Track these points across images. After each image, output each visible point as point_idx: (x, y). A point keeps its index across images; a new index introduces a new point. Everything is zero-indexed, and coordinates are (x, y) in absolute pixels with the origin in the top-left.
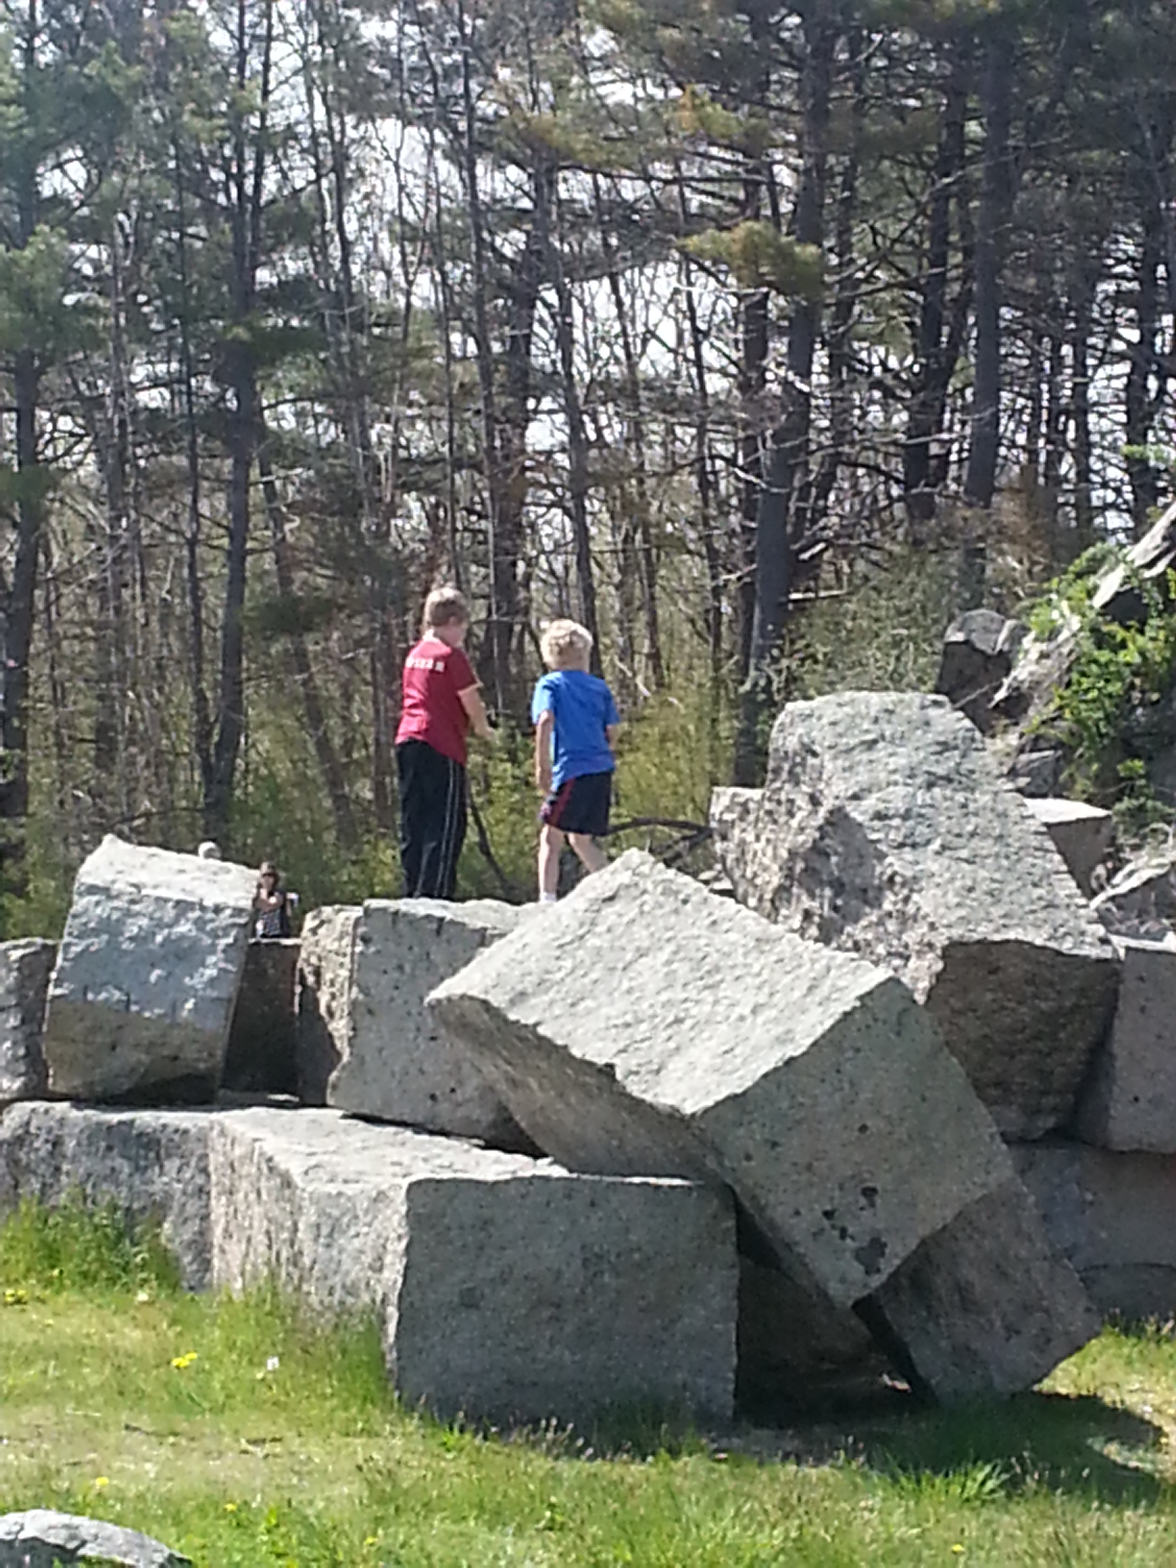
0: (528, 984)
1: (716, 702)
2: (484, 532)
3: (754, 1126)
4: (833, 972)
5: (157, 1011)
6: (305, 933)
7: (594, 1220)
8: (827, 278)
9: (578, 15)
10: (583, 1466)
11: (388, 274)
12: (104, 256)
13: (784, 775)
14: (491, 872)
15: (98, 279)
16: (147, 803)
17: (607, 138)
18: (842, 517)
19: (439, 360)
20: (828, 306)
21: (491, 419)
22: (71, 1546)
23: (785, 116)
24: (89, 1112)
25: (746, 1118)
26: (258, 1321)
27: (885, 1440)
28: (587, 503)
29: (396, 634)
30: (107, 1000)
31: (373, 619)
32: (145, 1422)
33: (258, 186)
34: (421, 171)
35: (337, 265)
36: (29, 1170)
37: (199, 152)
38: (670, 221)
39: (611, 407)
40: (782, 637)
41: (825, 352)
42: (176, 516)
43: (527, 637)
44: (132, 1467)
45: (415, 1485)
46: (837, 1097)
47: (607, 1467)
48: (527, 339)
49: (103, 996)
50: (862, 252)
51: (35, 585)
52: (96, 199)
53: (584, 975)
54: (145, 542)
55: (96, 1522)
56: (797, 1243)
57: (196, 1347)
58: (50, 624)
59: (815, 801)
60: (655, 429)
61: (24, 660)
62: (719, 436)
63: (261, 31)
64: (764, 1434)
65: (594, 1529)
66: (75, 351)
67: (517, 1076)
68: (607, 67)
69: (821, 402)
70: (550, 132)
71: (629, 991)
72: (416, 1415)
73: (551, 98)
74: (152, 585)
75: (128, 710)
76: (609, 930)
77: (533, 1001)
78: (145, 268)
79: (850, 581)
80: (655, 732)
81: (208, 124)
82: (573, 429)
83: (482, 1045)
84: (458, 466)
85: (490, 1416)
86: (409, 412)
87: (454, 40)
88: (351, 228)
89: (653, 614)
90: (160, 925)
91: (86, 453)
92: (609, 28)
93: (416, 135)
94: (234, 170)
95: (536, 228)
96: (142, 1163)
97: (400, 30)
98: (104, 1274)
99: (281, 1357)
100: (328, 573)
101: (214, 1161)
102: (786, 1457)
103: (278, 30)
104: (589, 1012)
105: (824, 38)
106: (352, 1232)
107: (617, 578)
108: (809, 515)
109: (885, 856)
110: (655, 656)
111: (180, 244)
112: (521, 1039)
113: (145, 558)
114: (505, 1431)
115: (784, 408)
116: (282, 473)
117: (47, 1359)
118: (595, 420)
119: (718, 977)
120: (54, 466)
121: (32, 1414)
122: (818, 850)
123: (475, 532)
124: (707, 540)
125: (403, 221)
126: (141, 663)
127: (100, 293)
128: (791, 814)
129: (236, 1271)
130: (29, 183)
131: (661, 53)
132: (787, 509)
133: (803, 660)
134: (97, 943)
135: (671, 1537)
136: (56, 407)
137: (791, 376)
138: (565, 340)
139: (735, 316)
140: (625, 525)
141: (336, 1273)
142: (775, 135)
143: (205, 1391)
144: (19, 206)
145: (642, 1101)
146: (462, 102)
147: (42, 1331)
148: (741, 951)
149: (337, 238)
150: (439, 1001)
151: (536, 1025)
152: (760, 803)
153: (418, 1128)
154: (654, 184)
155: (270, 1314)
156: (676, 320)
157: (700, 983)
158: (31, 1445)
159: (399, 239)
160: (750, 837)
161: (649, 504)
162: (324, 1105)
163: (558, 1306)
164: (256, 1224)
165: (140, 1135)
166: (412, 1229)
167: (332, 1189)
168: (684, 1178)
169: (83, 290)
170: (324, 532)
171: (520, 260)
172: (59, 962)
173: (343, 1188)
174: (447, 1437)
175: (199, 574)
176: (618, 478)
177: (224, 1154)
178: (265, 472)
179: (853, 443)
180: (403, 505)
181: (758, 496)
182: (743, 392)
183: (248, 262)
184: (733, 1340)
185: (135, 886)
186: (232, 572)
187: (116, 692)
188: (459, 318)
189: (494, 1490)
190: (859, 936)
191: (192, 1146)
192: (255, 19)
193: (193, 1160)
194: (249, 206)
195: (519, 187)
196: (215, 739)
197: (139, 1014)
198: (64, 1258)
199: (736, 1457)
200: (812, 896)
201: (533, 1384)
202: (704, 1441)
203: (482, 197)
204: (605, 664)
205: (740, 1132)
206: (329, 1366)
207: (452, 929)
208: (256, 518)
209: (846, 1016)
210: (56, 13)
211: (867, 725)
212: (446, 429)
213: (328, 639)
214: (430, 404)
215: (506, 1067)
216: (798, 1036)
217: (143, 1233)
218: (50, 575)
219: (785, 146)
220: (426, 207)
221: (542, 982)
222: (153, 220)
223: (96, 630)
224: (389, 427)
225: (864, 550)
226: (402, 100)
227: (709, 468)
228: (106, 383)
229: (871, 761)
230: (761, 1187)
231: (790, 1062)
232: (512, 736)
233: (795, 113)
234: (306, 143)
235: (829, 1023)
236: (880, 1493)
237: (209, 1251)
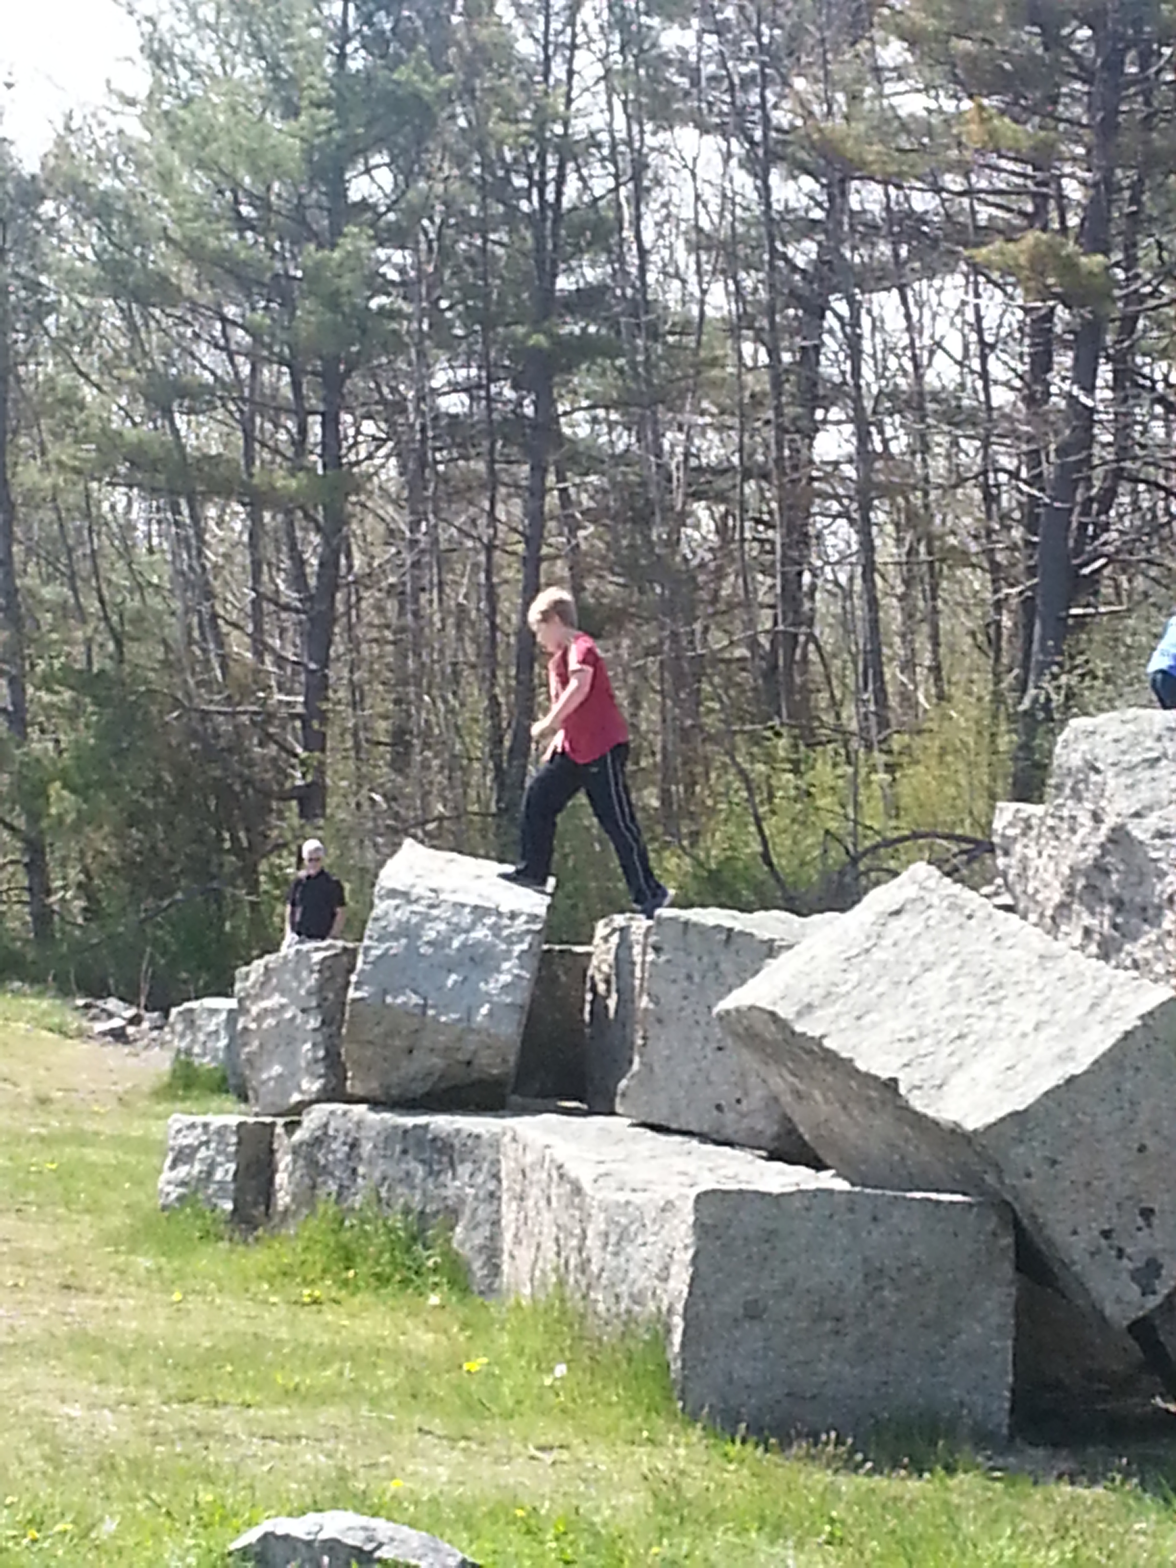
0: (815, 996)
1: (995, 717)
2: (772, 543)
3: (1035, 1144)
4: (1115, 991)
5: (454, 1016)
6: (597, 940)
7: (875, 1235)
8: (1117, 293)
9: (872, 25)
10: (861, 1481)
11: (684, 282)
12: (409, 261)
13: (1067, 791)
14: (772, 882)
15: (403, 283)
16: (440, 808)
17: (900, 150)
18: (1121, 532)
19: (730, 370)
20: (1113, 320)
21: (782, 430)
22: (368, 1547)
23: (1076, 128)
24: (387, 1115)
25: (1027, 1135)
26: (545, 1326)
27: (1158, 1463)
28: (872, 515)
29: (684, 643)
30: (405, 1004)
31: (662, 627)
32: (436, 1424)
33: (559, 193)
34: (717, 181)
35: (634, 271)
36: (325, 1170)
37: (502, 159)
38: (959, 232)
39: (897, 417)
40: (1061, 653)
41: (1109, 367)
42: (474, 522)
43: (811, 647)
44: (425, 1470)
45: (697, 1497)
46: (1118, 1114)
47: (885, 1483)
48: (817, 349)
49: (400, 1000)
50: (1150, 267)
51: (337, 587)
52: (403, 205)
53: (871, 989)
54: (443, 546)
55: (391, 1525)
56: (1074, 1263)
57: (486, 1352)
58: (350, 628)
59: (1097, 818)
60: (940, 441)
61: (325, 662)
62: (1002, 449)
63: (566, 39)
64: (1040, 1453)
65: (874, 1543)
66: (379, 356)
67: (801, 1087)
68: (900, 78)
69: (1103, 417)
70: (843, 141)
71: (914, 1006)
72: (699, 1425)
73: (845, 109)
74: (448, 590)
75: (424, 715)
76: (895, 944)
77: (819, 1013)
78: (447, 274)
79: (1130, 596)
80: (935, 746)
81: (513, 128)
82: (860, 440)
83: (770, 1056)
84: (747, 475)
85: (770, 1428)
86: (701, 421)
87: (751, 49)
88: (648, 236)
89: (935, 628)
90: (457, 929)
91: (388, 457)
92: (903, 38)
93: (714, 142)
94: (536, 177)
95: (828, 239)
96: (436, 1167)
97: (699, 39)
98: (398, 1277)
99: (568, 1362)
100: (621, 580)
101: (506, 1167)
102: (1060, 1477)
103: (581, 39)
104: (874, 1025)
105: (1114, 50)
106: (640, 1240)
107: (900, 590)
108: (1091, 528)
109: (1165, 874)
110: (936, 669)
111: (483, 250)
112: (810, 1052)
113: (443, 561)
114: (785, 1444)
115: (1068, 421)
116: (577, 480)
117: (343, 1360)
118: (881, 432)
119: (1002, 993)
120: (355, 470)
121: (329, 1414)
122: (1100, 868)
123: (762, 541)
124: (989, 553)
125: (699, 230)
126: (436, 667)
127: (405, 298)
128: (1073, 831)
129: (526, 1277)
130: (339, 189)
131: (954, 66)
132: (1069, 523)
133: (1083, 676)
134: (396, 947)
135: (948, 1553)
136: (359, 412)
137: (1076, 391)
138: (855, 353)
139: (1020, 330)
140: (909, 537)
141: (623, 1281)
142: (1063, 148)
143: (496, 1397)
144: (329, 210)
145: (925, 1116)
146: (759, 113)
147: (338, 1333)
148: (1025, 967)
149: (634, 247)
150: (728, 1012)
151: (823, 1037)
152: (1042, 820)
153: (704, 1138)
154: (945, 195)
155: (558, 1321)
156: (961, 331)
157: (984, 999)
158: (328, 1445)
159: (694, 248)
160: (1032, 853)
161: (932, 516)
162: (613, 1113)
163: (838, 1320)
164: (546, 1230)
165: (434, 1139)
166: (699, 1239)
167: (622, 1197)
168: (964, 1194)
169: (388, 294)
170: (617, 540)
171: (810, 269)
172: (359, 965)
173: (633, 1197)
174: (728, 1448)
175: (495, 580)
176: (904, 490)
177: (516, 1160)
178: (561, 478)
179: (1135, 458)
180: (692, 514)
181: (1041, 510)
182: (1028, 407)
183: (548, 267)
184: (1010, 1357)
185: (433, 890)
186: (526, 577)
187: (412, 696)
188: (749, 328)
189: (776, 1502)
190: (1138, 956)
191: (484, 1151)
192: (559, 27)
193: (485, 1166)
194: (550, 214)
195: (812, 198)
196: (507, 744)
197: (435, 1018)
198: (359, 1259)
199: (1011, 1476)
200: (1093, 914)
201: (814, 1397)
202: (980, 1459)
203: (776, 206)
204: (888, 677)
205: (1021, 1149)
206: (616, 1375)
207: (740, 940)
208: (552, 525)
209: (1127, 1035)
210: (367, 19)
211: (1149, 743)
212: (737, 439)
213: (617, 646)
214: (722, 412)
215: (791, 1079)
216: (1079, 1055)
217: (435, 1238)
218: (351, 578)
219: (1075, 159)
220: (722, 217)
221: (829, 994)
222: (456, 225)
223: (395, 633)
224: (681, 437)
225: (1143, 565)
226: (700, 109)
227: (991, 482)
228: (408, 388)
229: (1153, 779)
230: (1040, 1205)
231: (1071, 1080)
232: (795, 746)
233: (1083, 126)
234: (606, 151)
235: (1110, 1042)
236: (1153, 1517)
237: (499, 1257)
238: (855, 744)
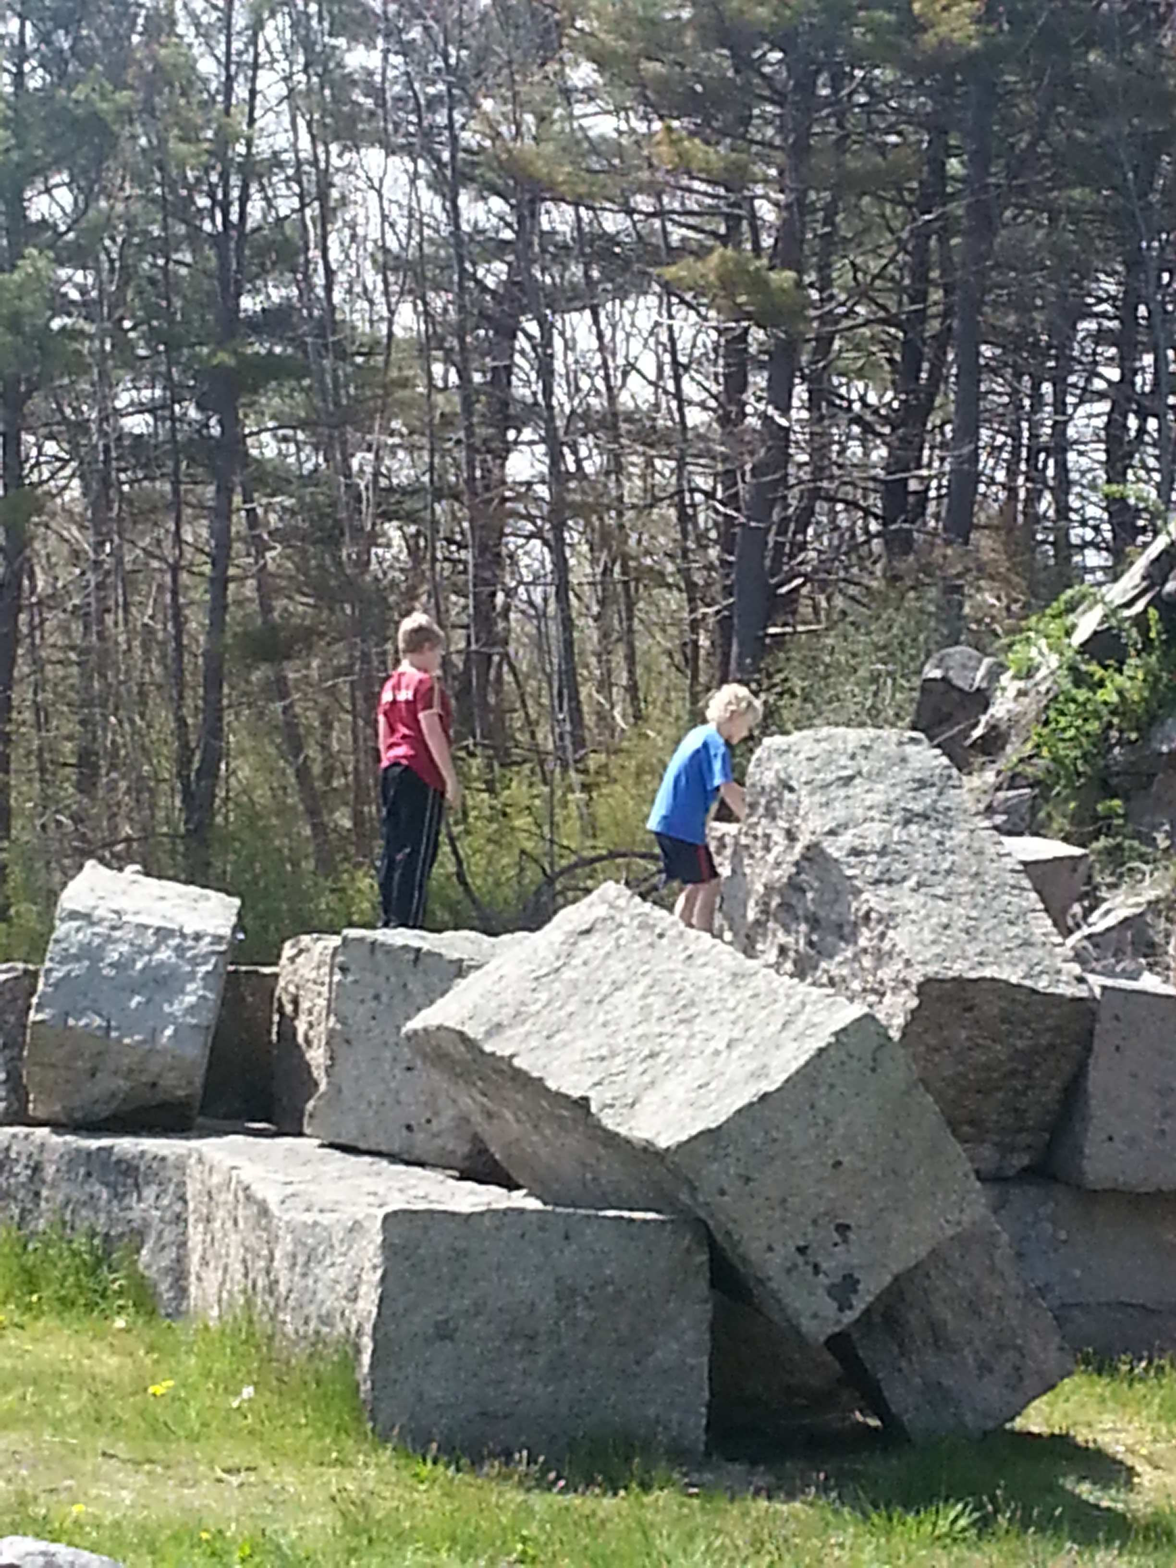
0: (504, 1016)
2: (465, 563)
3: (729, 1161)
4: (808, 1008)
5: (137, 1038)
6: (284, 961)
7: (567, 1253)
8: (813, 313)
9: (561, 46)
10: (556, 1499)
11: (371, 302)
12: (90, 280)
13: (761, 810)
14: (467, 902)
15: (85, 304)
16: (128, 829)
17: (589, 171)
18: (820, 552)
19: (420, 390)
20: (809, 341)
21: (472, 449)
23: (768, 150)
24: (69, 1138)
25: (720, 1153)
26: (232, 1348)
27: (855, 1476)
28: (566, 535)
29: (376, 663)
30: (88, 1026)
31: (352, 648)
32: (121, 1449)
33: (243, 213)
34: (404, 201)
35: (320, 291)
36: (9, 1195)
37: (184, 178)
38: (651, 253)
39: (591, 439)
40: (759, 671)
41: (804, 387)
42: (159, 542)
43: (505, 668)
44: (108, 1494)
45: (387, 1516)
46: (812, 1132)
47: (578, 1501)
48: (509, 370)
49: (83, 1021)
50: (843, 288)
51: (20, 610)
52: (83, 225)
53: (561, 1008)
54: (128, 567)
55: (72, 1549)
56: (770, 1279)
57: (173, 1374)
58: (33, 649)
59: (791, 836)
60: (635, 462)
61: (7, 684)
62: (698, 469)
63: (248, 58)
64: (738, 1468)
65: (567, 1561)
66: (62, 376)
67: (489, 1105)
68: (591, 99)
69: (799, 437)
70: (532, 162)
71: (605, 1025)
72: (390, 1446)
73: (534, 130)
74: (134, 610)
75: (110, 736)
76: (585, 963)
77: (509, 1033)
78: (130, 293)
79: (828, 616)
80: (632, 765)
81: (193, 149)
82: (553, 460)
83: (459, 1076)
84: (438, 496)
85: (462, 1448)
86: (390, 441)
87: (438, 70)
88: (335, 257)
89: (631, 646)
90: (141, 951)
91: (71, 478)
92: (592, 60)
93: (400, 164)
94: (220, 196)
95: (518, 259)
96: (121, 1190)
97: (385, 59)
98: (82, 1301)
99: (256, 1384)
100: (311, 601)
101: (191, 1190)
102: (757, 1493)
103: (264, 57)
104: (565, 1044)
105: (806, 74)
106: (327, 1262)
107: (595, 609)
108: (787, 549)
109: (861, 892)
110: (632, 689)
111: (164, 269)
112: (502, 1071)
113: (129, 581)
114: (477, 1462)
115: (763, 442)
116: (264, 501)
117: (26, 1385)
118: (575, 452)
119: (694, 1011)
120: (38, 491)
121: (9, 1440)
122: (794, 886)
123: (455, 562)
124: (686, 573)
125: (386, 250)
126: (122, 689)
127: (87, 318)
128: (767, 849)
129: (213, 1299)
130: (17, 207)
131: (644, 86)
132: (766, 542)
133: (780, 694)
134: (77, 969)
136: (43, 431)
137: (771, 410)
138: (545, 371)
139: (715, 350)
140: (604, 556)
141: (311, 1302)
142: (755, 169)
143: (181, 1418)
144: (7, 231)
145: (617, 1134)
146: (446, 133)
147: (21, 1357)
148: (717, 986)
149: (321, 266)
150: (415, 1032)
151: (512, 1056)
152: (736, 838)
153: (394, 1158)
154: (636, 217)
155: (245, 1342)
156: (656, 353)
157: (675, 1018)
158: (9, 1471)
159: (382, 269)
161: (628, 536)
162: (300, 1134)
163: (532, 1339)
164: (232, 1252)
165: (119, 1162)
166: (387, 1259)
167: (309, 1218)
168: (658, 1211)
169: (69, 315)
170: (305, 558)
171: (501, 291)
172: (40, 987)
173: (319, 1218)
174: (420, 1468)
175: (182, 600)
176: (599, 509)
177: (203, 1182)
178: (247, 499)
179: (831, 478)
180: (384, 534)
181: (737, 530)
182: (723, 426)
183: (232, 289)
184: (706, 1374)
185: (116, 912)
186: (213, 599)
187: (98, 717)
188: (440, 348)
189: (467, 1522)
190: (834, 972)
191: (170, 1173)
192: (241, 47)
193: (172, 1188)
194: (234, 233)
195: (501, 219)
196: (196, 765)
197: (119, 1040)
198: (43, 1284)
199: (707, 1492)
200: (788, 931)
201: (506, 1417)
202: (676, 1476)
203: (466, 228)
204: (583, 697)
205: (715, 1167)
206: (304, 1395)
207: (429, 960)
208: (238, 546)
209: (821, 1051)
210: (45, 38)
211: (843, 761)
212: (427, 459)
213: (308, 667)
214: (411, 433)
215: (480, 1098)
216: (772, 1072)
217: (121, 1260)
218: (34, 599)
219: (766, 181)
220: (409, 236)
221: (518, 1014)
222: (139, 245)
223: (79, 655)
224: (370, 456)
225: (842, 585)
226: (385, 130)
227: (687, 502)
228: (91, 408)
229: (848, 797)
230: (735, 1221)
231: (764, 1097)
232: (490, 766)
233: (777, 148)
234: (290, 172)
235: (802, 1060)
236: (851, 1530)
237: (186, 1279)
238: (551, 764)
